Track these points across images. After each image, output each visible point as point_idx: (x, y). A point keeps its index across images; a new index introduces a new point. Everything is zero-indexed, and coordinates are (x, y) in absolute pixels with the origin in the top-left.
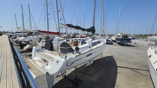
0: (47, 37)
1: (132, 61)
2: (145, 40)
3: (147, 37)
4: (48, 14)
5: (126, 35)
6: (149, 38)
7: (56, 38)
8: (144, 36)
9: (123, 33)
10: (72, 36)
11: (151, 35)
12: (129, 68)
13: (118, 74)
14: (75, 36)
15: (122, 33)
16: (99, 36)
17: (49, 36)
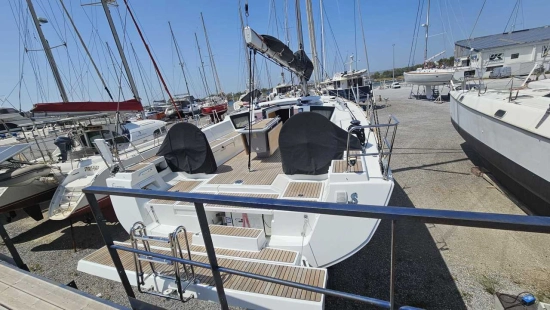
0: (86, 128)
1: (408, 146)
2: (393, 85)
3: (402, 75)
4: (38, 23)
5: (359, 75)
6: (408, 75)
7: (136, 126)
8: (396, 75)
9: (350, 73)
10: (170, 112)
11: (413, 69)
12: (419, 168)
13: (406, 191)
14: (185, 111)
15: (346, 73)
16: (272, 94)
17: (94, 123)
